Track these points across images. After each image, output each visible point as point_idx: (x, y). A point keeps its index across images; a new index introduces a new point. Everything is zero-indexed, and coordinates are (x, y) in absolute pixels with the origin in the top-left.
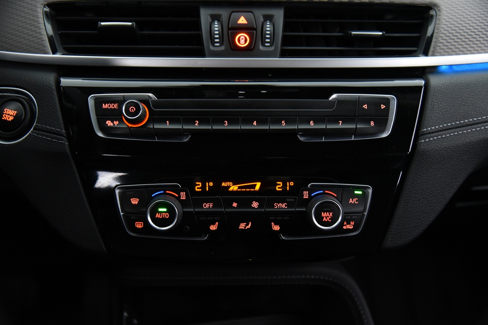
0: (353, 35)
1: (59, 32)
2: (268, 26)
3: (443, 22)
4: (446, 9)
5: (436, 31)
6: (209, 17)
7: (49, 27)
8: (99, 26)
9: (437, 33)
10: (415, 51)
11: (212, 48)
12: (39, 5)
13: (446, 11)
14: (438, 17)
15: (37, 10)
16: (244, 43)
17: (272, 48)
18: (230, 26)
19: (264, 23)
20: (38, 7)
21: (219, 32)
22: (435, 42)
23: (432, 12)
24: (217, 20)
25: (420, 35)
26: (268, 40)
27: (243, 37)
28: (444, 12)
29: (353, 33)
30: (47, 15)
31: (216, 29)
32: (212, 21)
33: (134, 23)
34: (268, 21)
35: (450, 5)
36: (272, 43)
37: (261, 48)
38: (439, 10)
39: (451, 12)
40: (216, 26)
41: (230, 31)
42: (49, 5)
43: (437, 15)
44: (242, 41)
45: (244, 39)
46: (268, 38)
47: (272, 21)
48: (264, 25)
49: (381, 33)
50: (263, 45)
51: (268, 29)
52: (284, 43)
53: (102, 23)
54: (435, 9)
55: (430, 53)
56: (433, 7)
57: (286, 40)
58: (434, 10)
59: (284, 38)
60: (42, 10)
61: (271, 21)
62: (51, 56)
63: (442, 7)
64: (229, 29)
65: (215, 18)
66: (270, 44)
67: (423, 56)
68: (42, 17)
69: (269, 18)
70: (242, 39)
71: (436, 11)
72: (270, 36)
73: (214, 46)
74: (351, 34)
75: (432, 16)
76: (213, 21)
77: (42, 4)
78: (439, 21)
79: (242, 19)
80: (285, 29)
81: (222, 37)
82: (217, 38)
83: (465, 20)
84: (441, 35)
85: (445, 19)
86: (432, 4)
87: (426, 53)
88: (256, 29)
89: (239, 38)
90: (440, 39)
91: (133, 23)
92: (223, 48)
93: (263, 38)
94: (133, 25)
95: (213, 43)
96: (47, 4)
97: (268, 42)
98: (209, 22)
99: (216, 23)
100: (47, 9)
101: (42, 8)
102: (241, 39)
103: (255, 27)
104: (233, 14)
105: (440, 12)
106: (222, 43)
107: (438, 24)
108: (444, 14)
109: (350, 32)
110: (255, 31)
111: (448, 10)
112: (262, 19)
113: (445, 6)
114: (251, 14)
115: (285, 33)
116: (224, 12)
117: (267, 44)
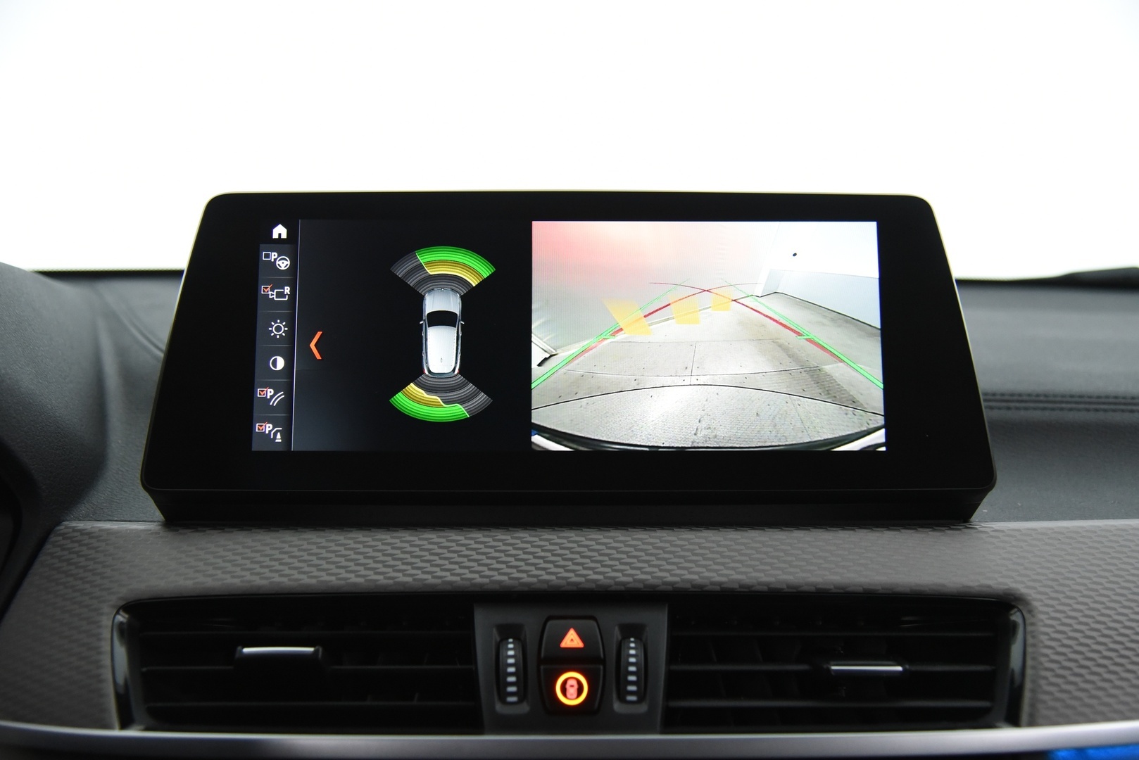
0: (833, 673)
1: (144, 669)
2: (632, 652)
3: (1042, 642)
4: (1045, 609)
5: (1029, 662)
6: (495, 631)
7: (121, 652)
8: (237, 656)
9: (1033, 668)
10: (986, 711)
11: (499, 707)
12: (106, 609)
13: (1047, 613)
14: (1029, 628)
15: (101, 622)
16: (575, 695)
17: (643, 708)
18: (542, 655)
19: (623, 644)
20: (102, 614)
21: (517, 669)
22: (1033, 691)
23: (1016, 617)
24: (514, 638)
25: (993, 667)
26: (632, 688)
27: (574, 682)
28: (1042, 617)
29: (834, 668)
30: (125, 632)
31: (511, 661)
32: (501, 641)
33: (321, 650)
34: (632, 639)
36: (642, 696)
37: (617, 706)
38: (1030, 611)
39: (1058, 615)
40: (511, 651)
41: (542, 667)
42: (129, 607)
43: (1028, 622)
44: (572, 691)
45: (576, 686)
46: (632, 683)
47: (641, 640)
48: (622, 648)
49: (899, 668)
50: (622, 699)
51: (632, 660)
52: (670, 694)
53: (246, 650)
54: (1021, 607)
55: (1024, 717)
56: (1013, 603)
57: (677, 685)
58: (1020, 611)
59: (671, 675)
60: (112, 619)
61: (639, 638)
62: (117, 733)
63: (1035, 604)
64: (540, 661)
65: (508, 631)
66: (638, 698)
67: (1007, 727)
68: (109, 637)
69: (632, 631)
70: (572, 686)
71: (1025, 613)
72: (638, 679)
73: (504, 702)
74: (829, 670)
75: (1015, 625)
76: (504, 639)
77: (113, 607)
78: (1033, 637)
79: (572, 637)
80: (672, 657)
81: (522, 673)
82: (512, 684)
84: (1044, 673)
85: (1047, 634)
86: (1012, 597)
87: (1014, 720)
88: (603, 662)
89: (565, 683)
90: (1043, 682)
91: (317, 647)
92: (525, 708)
93: (621, 682)
94: (316, 652)
95: (503, 695)
96: (124, 605)
97: (632, 693)
98: (494, 644)
99: (511, 646)
100: (122, 618)
101: (113, 616)
102: (568, 686)
103: (602, 656)
104: (550, 623)
105: (1033, 616)
106: (522, 695)
107: (1034, 645)
108: (1042, 621)
109: (825, 666)
110: (601, 667)
111: (1049, 610)
112: (617, 634)
113: (1042, 601)
114: (593, 623)
115: (674, 667)
116: (529, 619)
117: (630, 698)
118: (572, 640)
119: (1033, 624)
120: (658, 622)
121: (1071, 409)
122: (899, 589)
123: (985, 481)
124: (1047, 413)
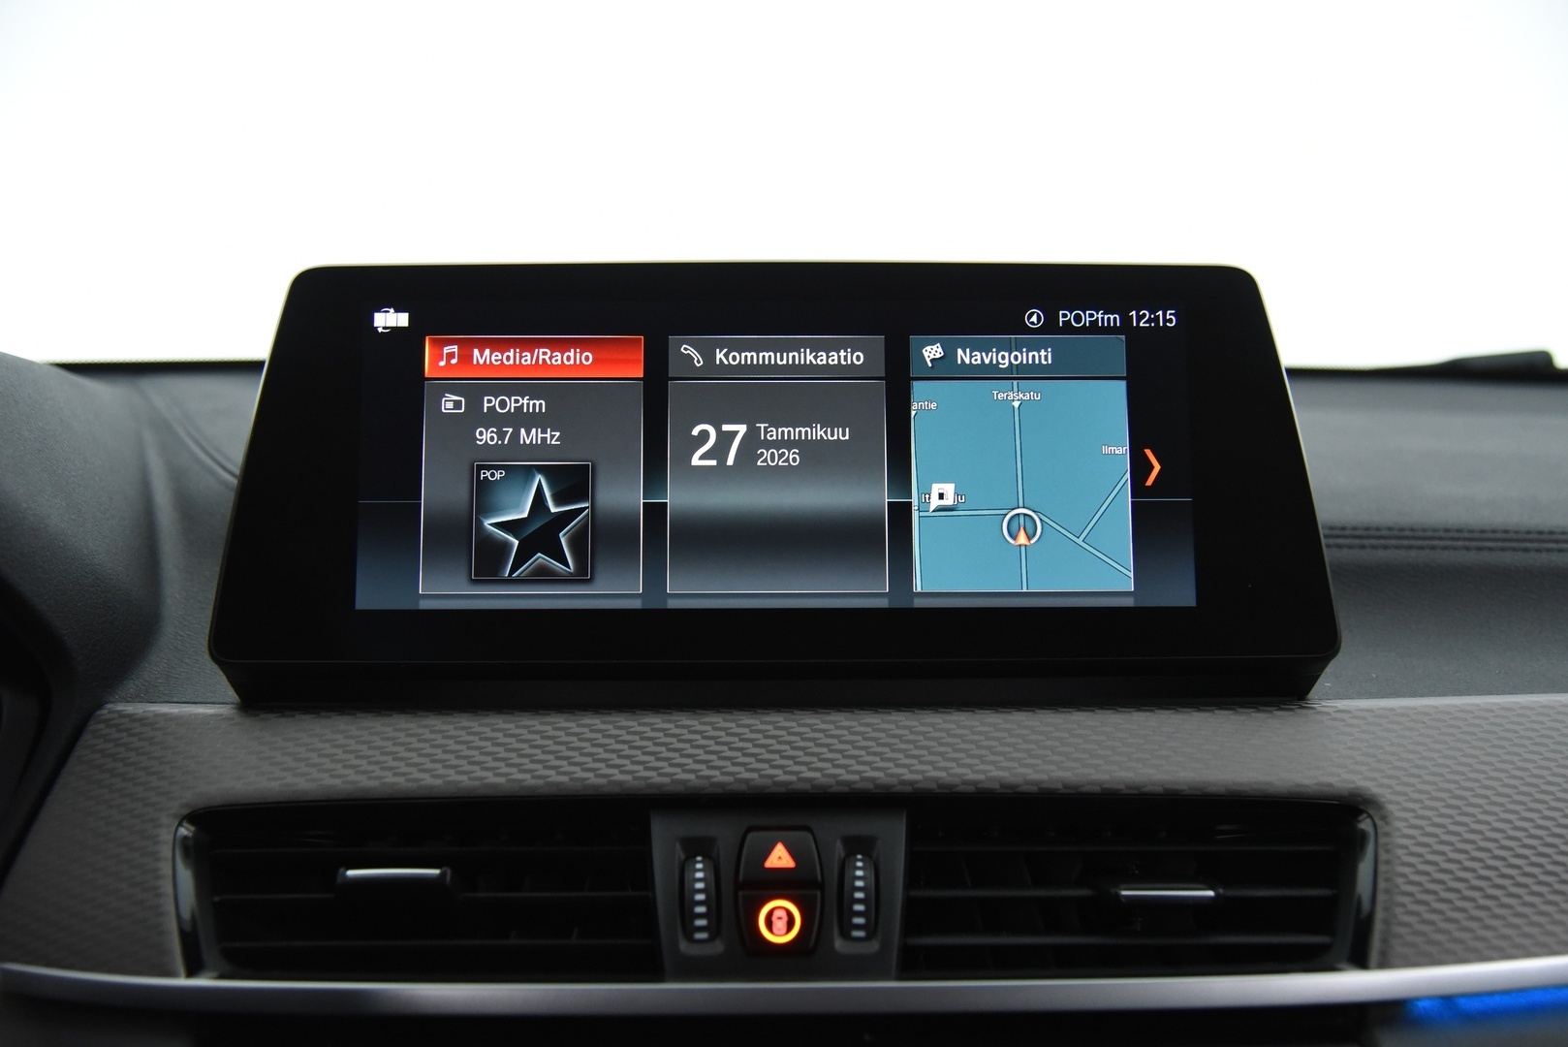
0: (1123, 900)
1: (217, 899)
2: (859, 873)
3: (1399, 858)
4: (1404, 815)
5: (1382, 886)
6: (678, 846)
7: (186, 877)
8: (339, 880)
9: (1387, 891)
10: (1325, 949)
11: (684, 946)
12: (165, 820)
13: (1406, 820)
14: (1382, 840)
15: (158, 836)
16: (784, 930)
17: (874, 946)
18: (741, 878)
19: (846, 863)
20: (161, 826)
21: (707, 897)
22: (1386, 922)
23: (1365, 825)
24: (703, 856)
25: (1335, 891)
26: (859, 921)
27: (782, 913)
28: (1399, 824)
29: (1124, 893)
30: (191, 850)
31: (700, 885)
32: (687, 859)
33: (449, 871)
34: (859, 857)
35: (1414, 801)
36: (872, 930)
37: (839, 944)
38: (1384, 818)
40: (699, 872)
41: (740, 893)
42: (195, 817)
43: (1380, 831)
44: (780, 924)
45: (785, 918)
46: (859, 914)
47: (871, 857)
48: (846, 868)
49: (1211, 893)
50: (845, 935)
51: (859, 884)
52: (910, 927)
53: (351, 873)
54: (1371, 812)
55: (1374, 956)
56: (1361, 807)
57: (917, 917)
58: (1370, 816)
59: (910, 904)
60: (173, 833)
61: (868, 856)
62: (182, 982)
63: (1391, 807)
64: (738, 886)
65: (695, 847)
66: (867, 933)
67: (1352, 969)
68: (170, 855)
69: (859, 845)
70: (780, 918)
71: (1376, 820)
72: (867, 908)
73: (690, 939)
74: (1118, 896)
75: (1364, 836)
76: (690, 857)
77: (175, 816)
78: (1388, 851)
79: (780, 854)
80: (912, 879)
81: (715, 902)
82: (701, 916)
83: (1468, 847)
84: (1400, 899)
85: (1405, 847)
86: (1360, 799)
87: (1361, 961)
88: (821, 886)
89: (770, 914)
90: (1399, 911)
91: (444, 869)
92: (718, 947)
93: (844, 914)
94: (442, 875)
95: (689, 931)
96: (189, 814)
97: (858, 927)
98: (676, 863)
99: (699, 866)
100: (185, 831)
101: (174, 829)
102: (774, 919)
103: (819, 878)
104: (751, 836)
105: (1387, 823)
106: (714, 930)
107: (1387, 862)
108: (1399, 830)
109: (1113, 891)
110: (819, 893)
111: (1409, 816)
112: (839, 849)
113: (1399, 803)
114: (808, 836)
115: (914, 893)
116: (723, 831)
117: (857, 934)
118: (780, 858)
119: (1387, 834)
120: (893, 834)
121: (1445, 548)
122: (1212, 789)
123: (1326, 646)
124: (1413, 553)
